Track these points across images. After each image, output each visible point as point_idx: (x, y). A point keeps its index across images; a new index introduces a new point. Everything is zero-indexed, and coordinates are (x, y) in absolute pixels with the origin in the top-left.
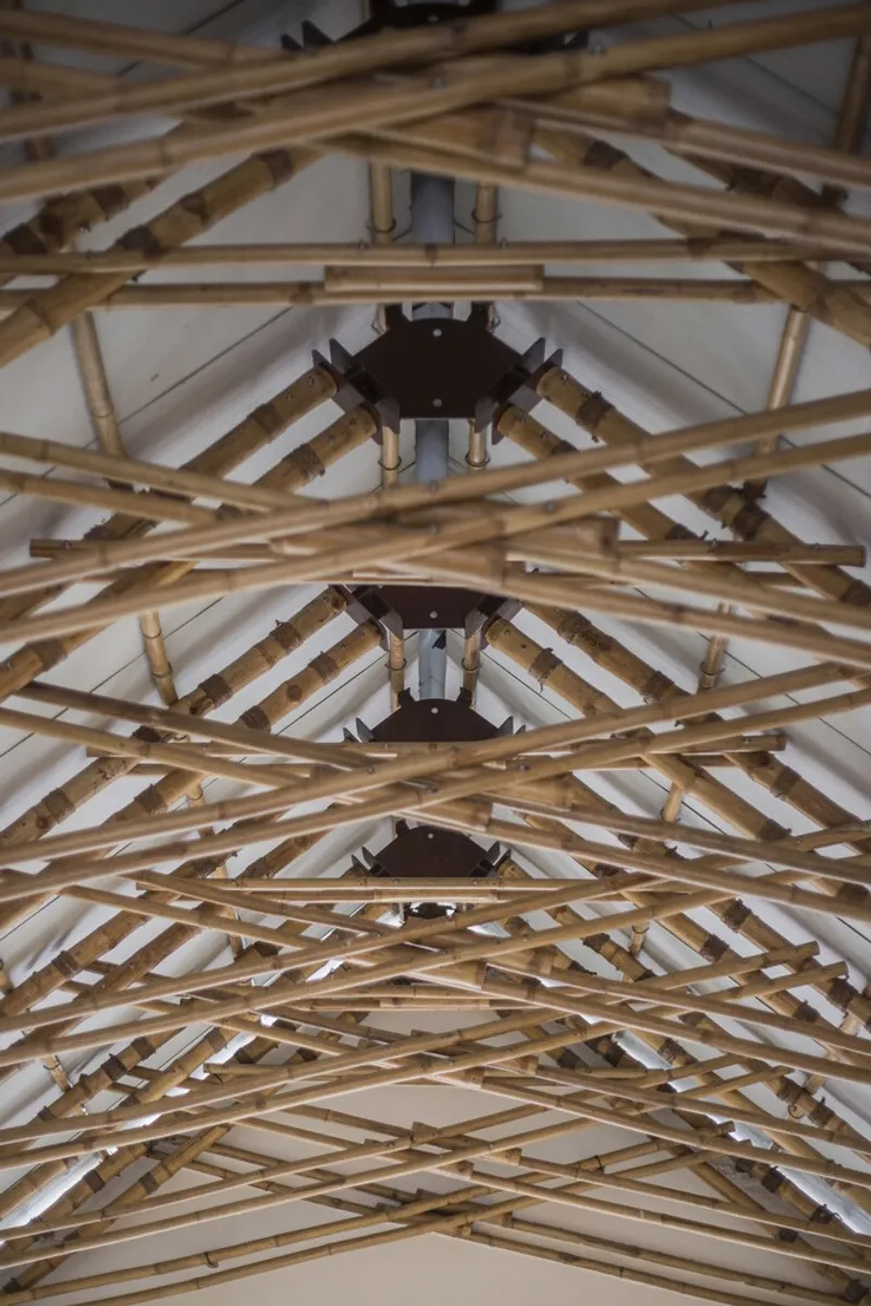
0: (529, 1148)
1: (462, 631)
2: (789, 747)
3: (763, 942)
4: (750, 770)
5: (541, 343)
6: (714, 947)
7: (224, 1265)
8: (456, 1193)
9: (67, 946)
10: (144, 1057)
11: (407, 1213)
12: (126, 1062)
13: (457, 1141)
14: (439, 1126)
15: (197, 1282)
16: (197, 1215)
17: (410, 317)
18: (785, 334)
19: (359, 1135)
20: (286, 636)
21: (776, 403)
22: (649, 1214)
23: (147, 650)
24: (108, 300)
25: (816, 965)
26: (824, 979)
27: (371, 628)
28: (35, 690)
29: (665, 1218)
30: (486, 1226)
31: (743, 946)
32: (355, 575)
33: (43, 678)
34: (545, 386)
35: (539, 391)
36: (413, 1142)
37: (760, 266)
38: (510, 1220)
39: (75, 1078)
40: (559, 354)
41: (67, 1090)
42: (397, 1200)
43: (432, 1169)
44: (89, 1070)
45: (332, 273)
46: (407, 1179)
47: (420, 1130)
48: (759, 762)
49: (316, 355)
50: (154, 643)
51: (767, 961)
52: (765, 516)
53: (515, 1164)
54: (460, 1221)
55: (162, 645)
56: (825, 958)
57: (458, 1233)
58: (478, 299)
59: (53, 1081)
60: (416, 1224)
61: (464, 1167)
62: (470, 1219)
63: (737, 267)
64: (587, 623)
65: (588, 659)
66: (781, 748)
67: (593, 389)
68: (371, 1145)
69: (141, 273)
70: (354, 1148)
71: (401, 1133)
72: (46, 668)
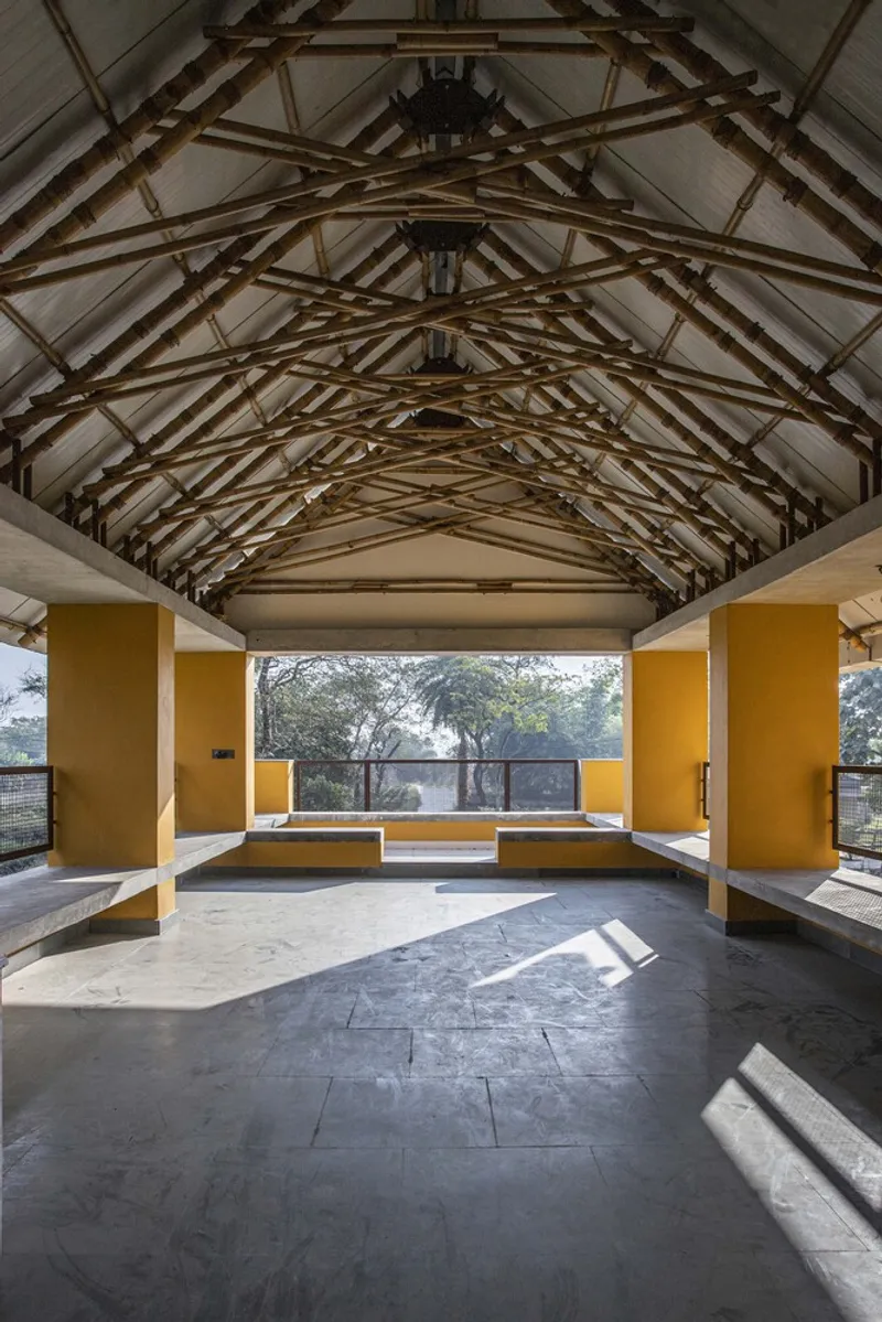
0: (478, 494)
1: (455, 253)
2: (594, 307)
3: (575, 403)
4: (576, 320)
5: (495, 92)
6: (556, 405)
7: (356, 547)
8: (447, 518)
9: (288, 405)
10: (322, 458)
11: (428, 526)
12: (314, 461)
13: (448, 492)
14: (441, 485)
15: (346, 553)
16: (345, 522)
17: (434, 78)
18: (607, 81)
19: (409, 490)
20: (378, 255)
21: (604, 108)
22: (524, 521)
23: (318, 260)
24: (297, 53)
25: (598, 412)
26: (601, 418)
27: (416, 251)
28: (272, 271)
29: (530, 522)
30: (460, 531)
31: (569, 404)
32: (410, 214)
33: (275, 265)
34: (497, 116)
35: (493, 120)
36: (430, 493)
37: (599, 34)
38: (469, 528)
39: (293, 468)
40: (503, 99)
41: (291, 473)
42: (422, 521)
43: (439, 503)
44: (299, 465)
45: (401, 37)
46: (426, 509)
47: (434, 487)
48: (580, 315)
49: (391, 98)
50: (321, 255)
51: (578, 411)
52: (591, 185)
53: (472, 501)
54: (449, 529)
55: (324, 255)
56: (601, 409)
57: (448, 534)
58: (468, 54)
59: (285, 469)
60: (432, 530)
61: (451, 502)
62: (454, 527)
63: (587, 34)
64: (510, 248)
65: (509, 266)
66: (590, 308)
67: (518, 118)
68: (414, 493)
69: (312, 37)
70: (406, 495)
71: (425, 489)
72: (277, 260)
